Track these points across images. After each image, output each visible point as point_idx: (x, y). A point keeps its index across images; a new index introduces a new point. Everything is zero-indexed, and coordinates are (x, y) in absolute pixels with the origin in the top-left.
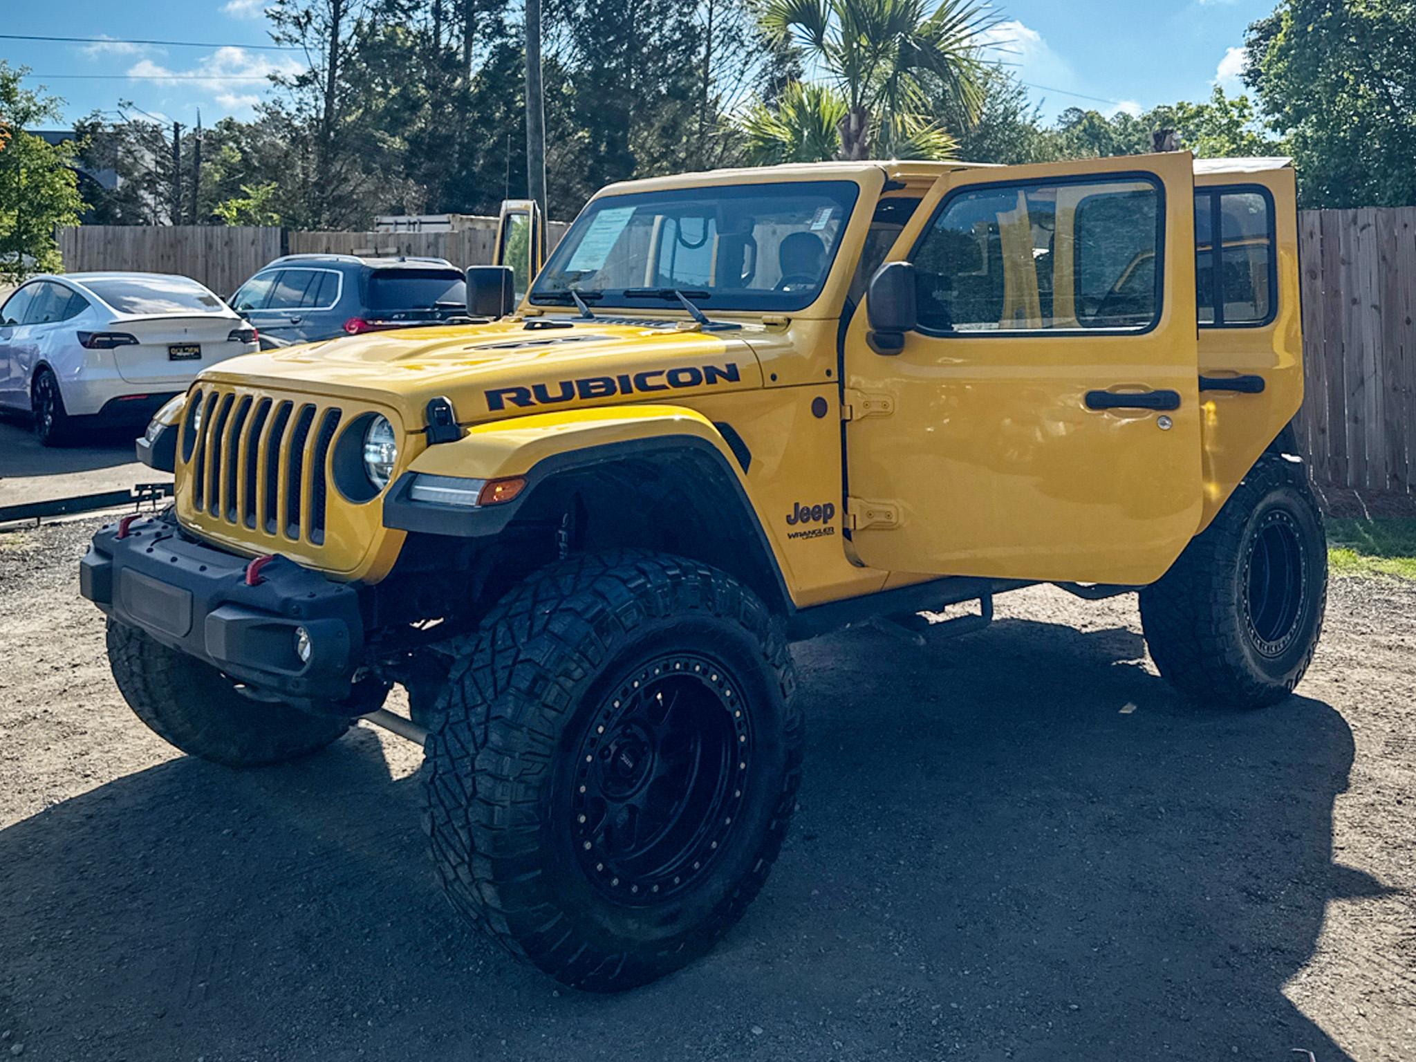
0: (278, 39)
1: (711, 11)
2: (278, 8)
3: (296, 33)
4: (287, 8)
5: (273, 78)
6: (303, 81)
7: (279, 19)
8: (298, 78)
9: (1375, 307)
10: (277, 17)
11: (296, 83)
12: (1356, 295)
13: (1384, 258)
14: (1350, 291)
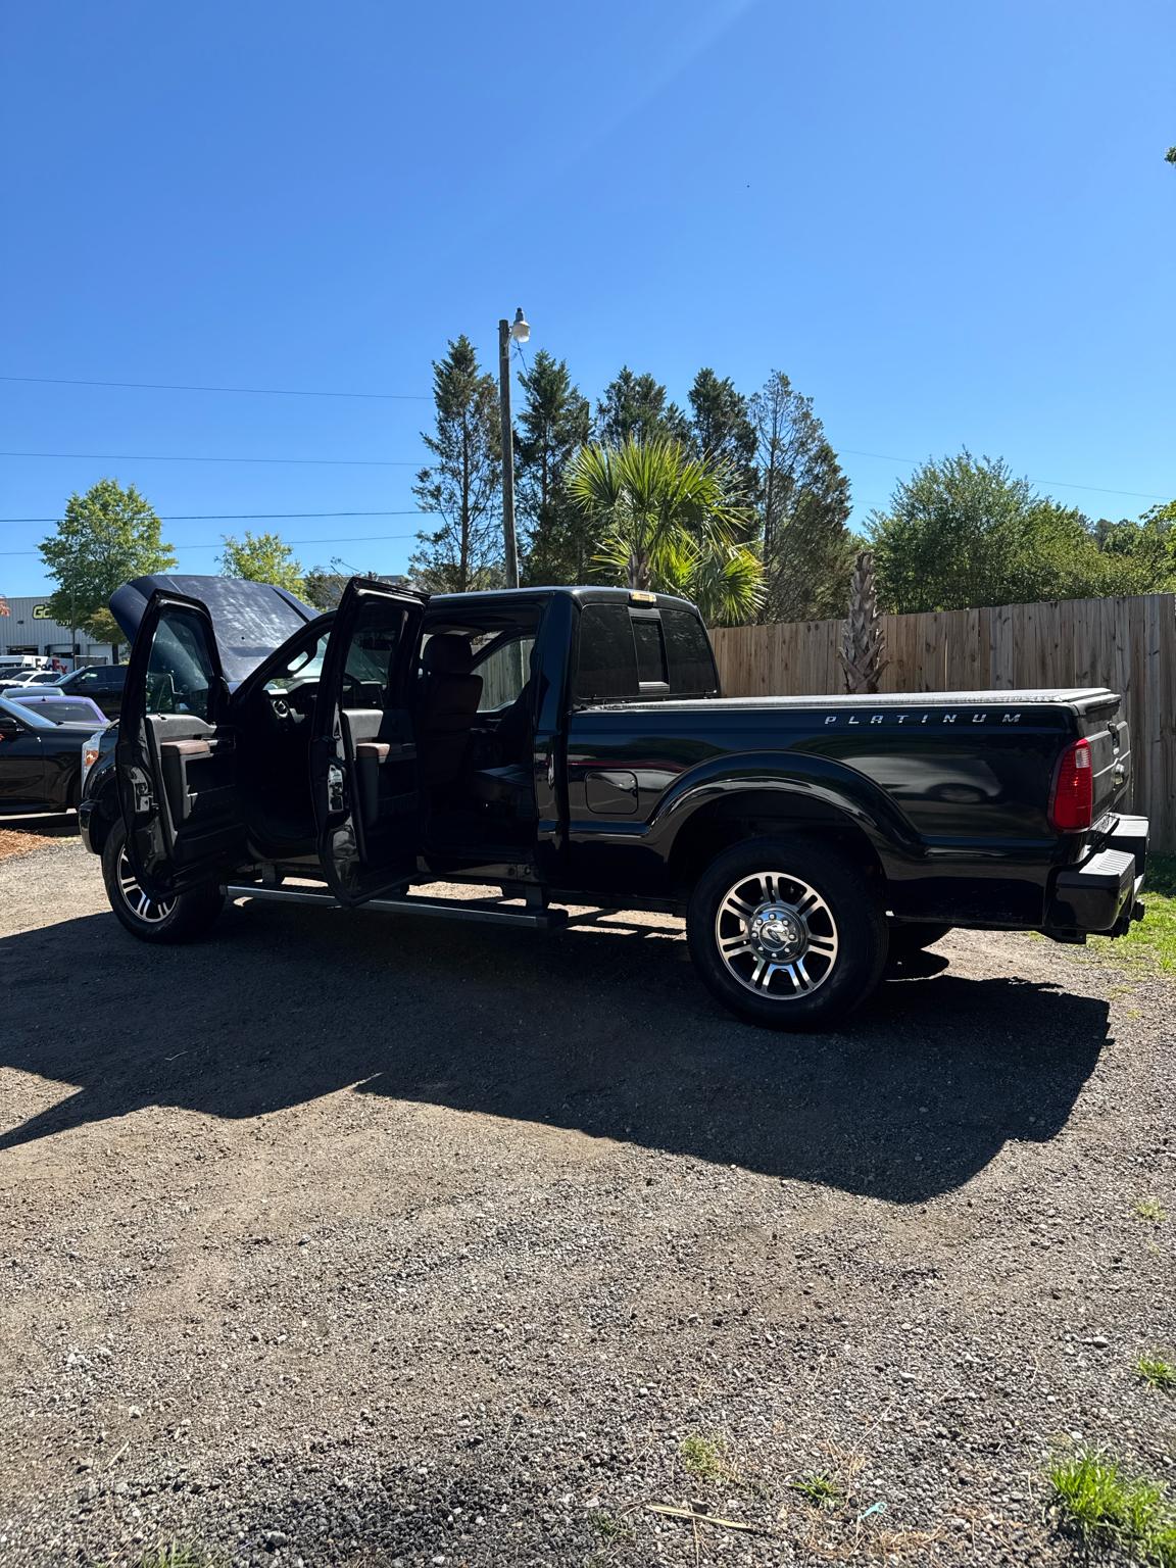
0: (423, 508)
1: (772, 454)
2: (421, 485)
3: (432, 502)
4: (427, 484)
5: (419, 536)
6: (438, 537)
7: (422, 493)
8: (436, 535)
9: (1009, 681)
10: (421, 492)
11: (432, 538)
12: (999, 673)
13: (1017, 644)
14: (995, 671)
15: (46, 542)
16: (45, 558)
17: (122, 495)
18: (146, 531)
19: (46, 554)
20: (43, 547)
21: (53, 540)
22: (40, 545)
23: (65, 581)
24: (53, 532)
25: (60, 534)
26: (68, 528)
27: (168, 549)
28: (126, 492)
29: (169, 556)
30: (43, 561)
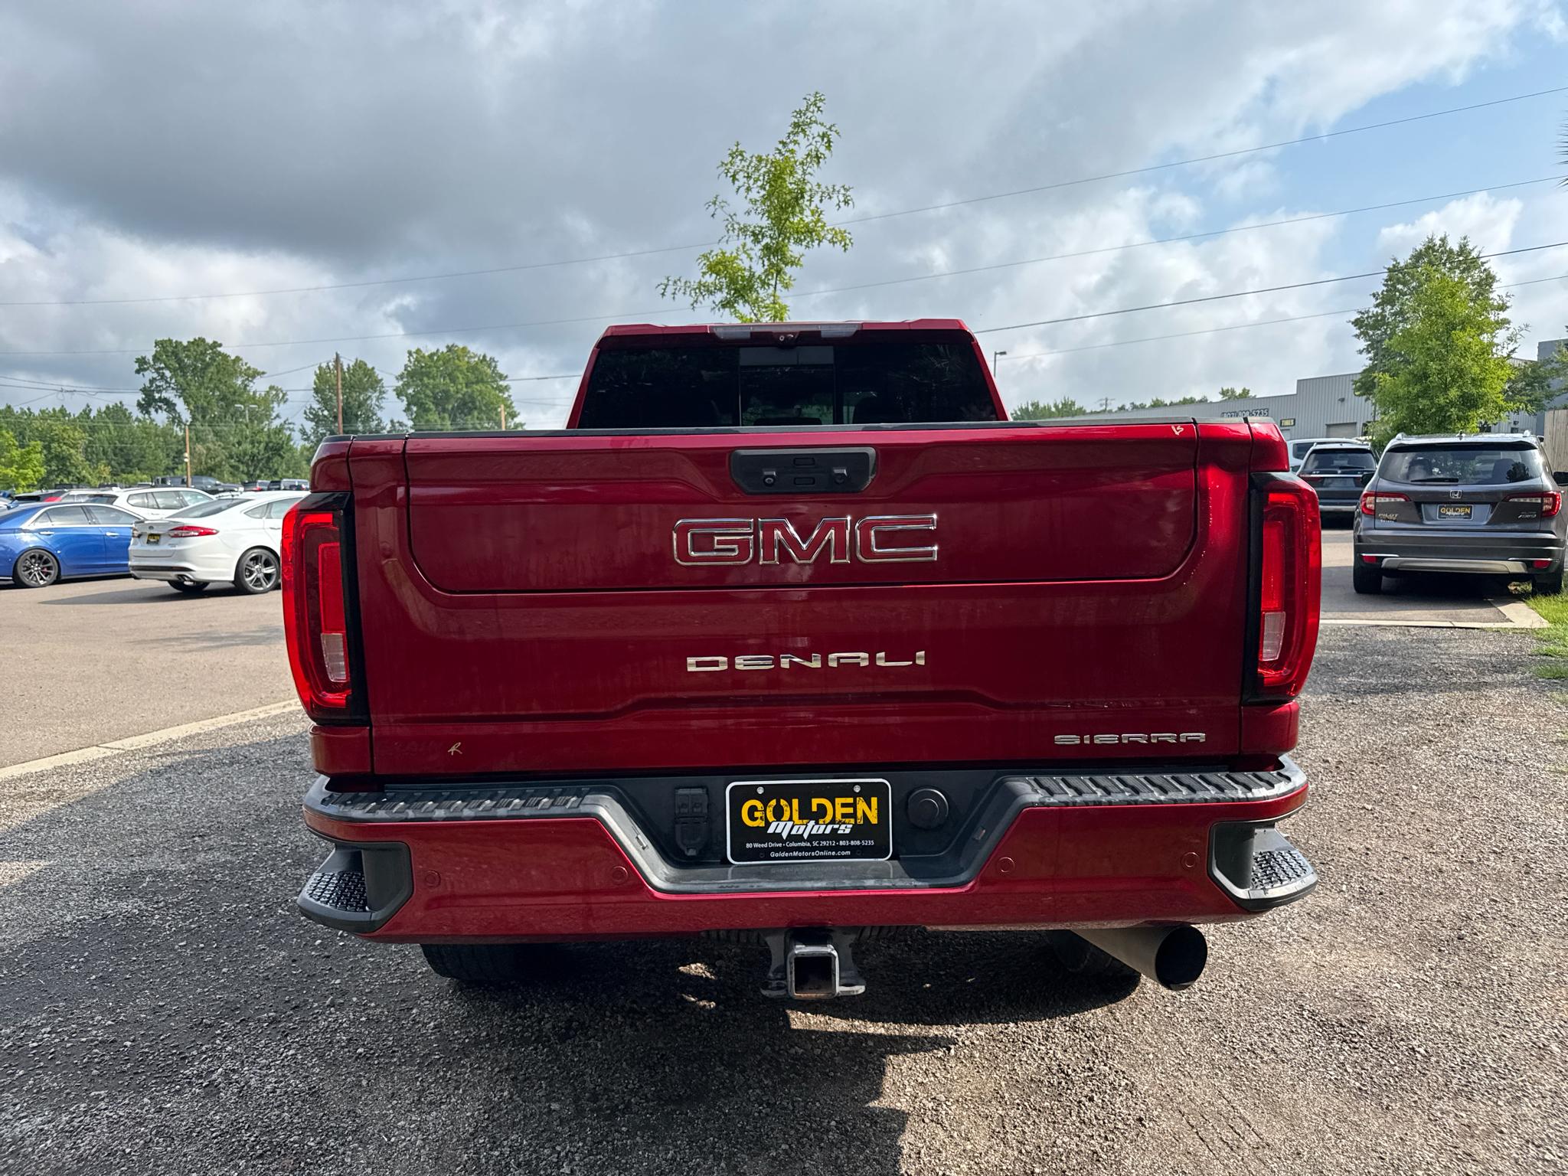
15: (1359, 316)
16: (1358, 332)
17: (1451, 251)
18: (1475, 290)
19: (1359, 329)
20: (1357, 323)
21: (1368, 312)
22: (1353, 320)
23: (1376, 354)
24: (1370, 305)
25: (1377, 306)
26: (1387, 300)
27: (1503, 308)
28: (1456, 248)
29: (1502, 315)
30: (1356, 336)
